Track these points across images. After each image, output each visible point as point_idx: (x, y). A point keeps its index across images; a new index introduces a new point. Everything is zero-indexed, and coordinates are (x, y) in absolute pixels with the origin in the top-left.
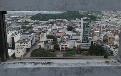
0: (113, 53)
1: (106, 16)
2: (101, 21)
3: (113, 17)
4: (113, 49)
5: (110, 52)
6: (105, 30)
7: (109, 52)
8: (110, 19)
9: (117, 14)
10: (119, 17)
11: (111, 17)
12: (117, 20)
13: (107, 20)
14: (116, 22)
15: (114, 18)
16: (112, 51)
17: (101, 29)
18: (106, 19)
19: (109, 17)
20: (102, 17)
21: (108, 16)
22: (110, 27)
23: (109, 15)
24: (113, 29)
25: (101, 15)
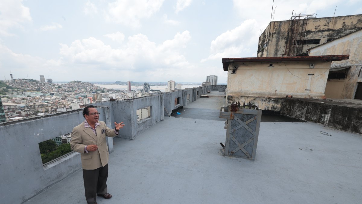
0: (67, 141)
1: (16, 90)
2: (8, 98)
3: (34, 90)
4: (66, 137)
5: (61, 142)
6: (31, 113)
7: (59, 143)
8: (28, 93)
9: (39, 85)
10: (45, 89)
11: (28, 90)
12: (42, 94)
13: (24, 96)
14: (43, 98)
15: (36, 92)
16: (66, 140)
17: (20, 113)
18: (18, 94)
19: (25, 91)
20: (7, 91)
21: (20, 88)
22: (36, 107)
23: (22, 87)
24: (45, 109)
25: (4, 88)
